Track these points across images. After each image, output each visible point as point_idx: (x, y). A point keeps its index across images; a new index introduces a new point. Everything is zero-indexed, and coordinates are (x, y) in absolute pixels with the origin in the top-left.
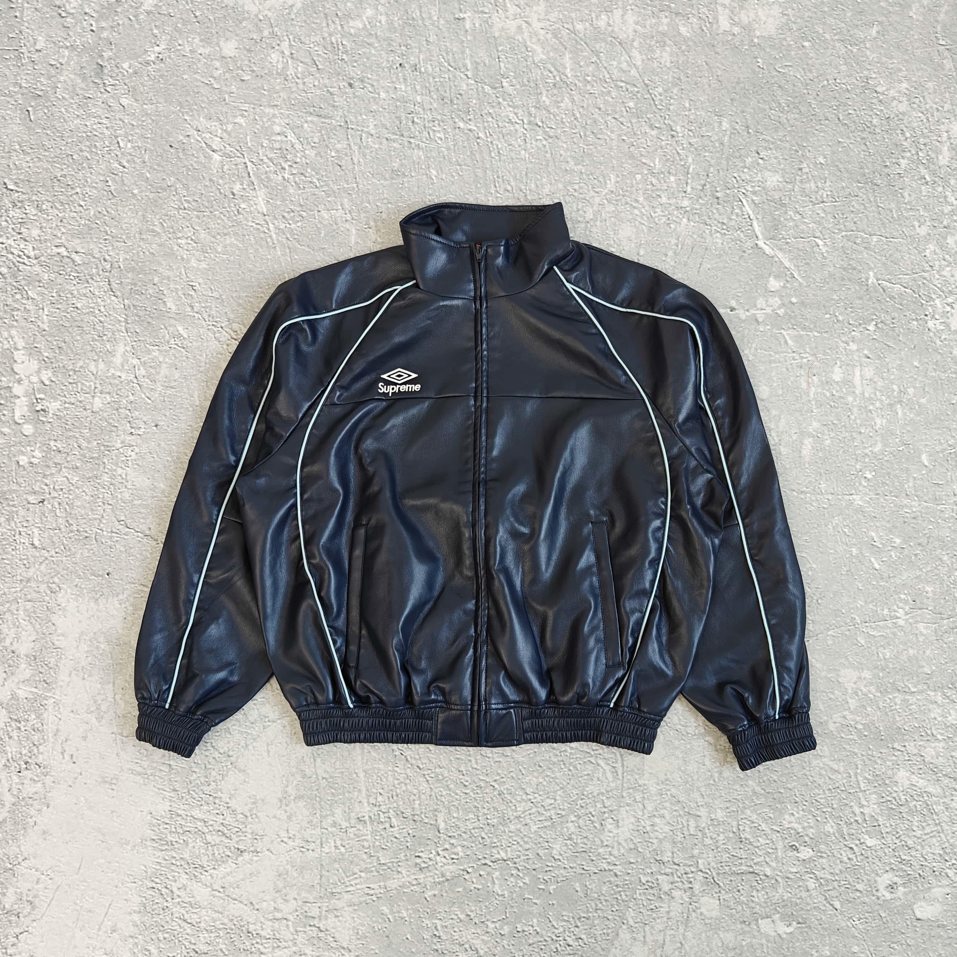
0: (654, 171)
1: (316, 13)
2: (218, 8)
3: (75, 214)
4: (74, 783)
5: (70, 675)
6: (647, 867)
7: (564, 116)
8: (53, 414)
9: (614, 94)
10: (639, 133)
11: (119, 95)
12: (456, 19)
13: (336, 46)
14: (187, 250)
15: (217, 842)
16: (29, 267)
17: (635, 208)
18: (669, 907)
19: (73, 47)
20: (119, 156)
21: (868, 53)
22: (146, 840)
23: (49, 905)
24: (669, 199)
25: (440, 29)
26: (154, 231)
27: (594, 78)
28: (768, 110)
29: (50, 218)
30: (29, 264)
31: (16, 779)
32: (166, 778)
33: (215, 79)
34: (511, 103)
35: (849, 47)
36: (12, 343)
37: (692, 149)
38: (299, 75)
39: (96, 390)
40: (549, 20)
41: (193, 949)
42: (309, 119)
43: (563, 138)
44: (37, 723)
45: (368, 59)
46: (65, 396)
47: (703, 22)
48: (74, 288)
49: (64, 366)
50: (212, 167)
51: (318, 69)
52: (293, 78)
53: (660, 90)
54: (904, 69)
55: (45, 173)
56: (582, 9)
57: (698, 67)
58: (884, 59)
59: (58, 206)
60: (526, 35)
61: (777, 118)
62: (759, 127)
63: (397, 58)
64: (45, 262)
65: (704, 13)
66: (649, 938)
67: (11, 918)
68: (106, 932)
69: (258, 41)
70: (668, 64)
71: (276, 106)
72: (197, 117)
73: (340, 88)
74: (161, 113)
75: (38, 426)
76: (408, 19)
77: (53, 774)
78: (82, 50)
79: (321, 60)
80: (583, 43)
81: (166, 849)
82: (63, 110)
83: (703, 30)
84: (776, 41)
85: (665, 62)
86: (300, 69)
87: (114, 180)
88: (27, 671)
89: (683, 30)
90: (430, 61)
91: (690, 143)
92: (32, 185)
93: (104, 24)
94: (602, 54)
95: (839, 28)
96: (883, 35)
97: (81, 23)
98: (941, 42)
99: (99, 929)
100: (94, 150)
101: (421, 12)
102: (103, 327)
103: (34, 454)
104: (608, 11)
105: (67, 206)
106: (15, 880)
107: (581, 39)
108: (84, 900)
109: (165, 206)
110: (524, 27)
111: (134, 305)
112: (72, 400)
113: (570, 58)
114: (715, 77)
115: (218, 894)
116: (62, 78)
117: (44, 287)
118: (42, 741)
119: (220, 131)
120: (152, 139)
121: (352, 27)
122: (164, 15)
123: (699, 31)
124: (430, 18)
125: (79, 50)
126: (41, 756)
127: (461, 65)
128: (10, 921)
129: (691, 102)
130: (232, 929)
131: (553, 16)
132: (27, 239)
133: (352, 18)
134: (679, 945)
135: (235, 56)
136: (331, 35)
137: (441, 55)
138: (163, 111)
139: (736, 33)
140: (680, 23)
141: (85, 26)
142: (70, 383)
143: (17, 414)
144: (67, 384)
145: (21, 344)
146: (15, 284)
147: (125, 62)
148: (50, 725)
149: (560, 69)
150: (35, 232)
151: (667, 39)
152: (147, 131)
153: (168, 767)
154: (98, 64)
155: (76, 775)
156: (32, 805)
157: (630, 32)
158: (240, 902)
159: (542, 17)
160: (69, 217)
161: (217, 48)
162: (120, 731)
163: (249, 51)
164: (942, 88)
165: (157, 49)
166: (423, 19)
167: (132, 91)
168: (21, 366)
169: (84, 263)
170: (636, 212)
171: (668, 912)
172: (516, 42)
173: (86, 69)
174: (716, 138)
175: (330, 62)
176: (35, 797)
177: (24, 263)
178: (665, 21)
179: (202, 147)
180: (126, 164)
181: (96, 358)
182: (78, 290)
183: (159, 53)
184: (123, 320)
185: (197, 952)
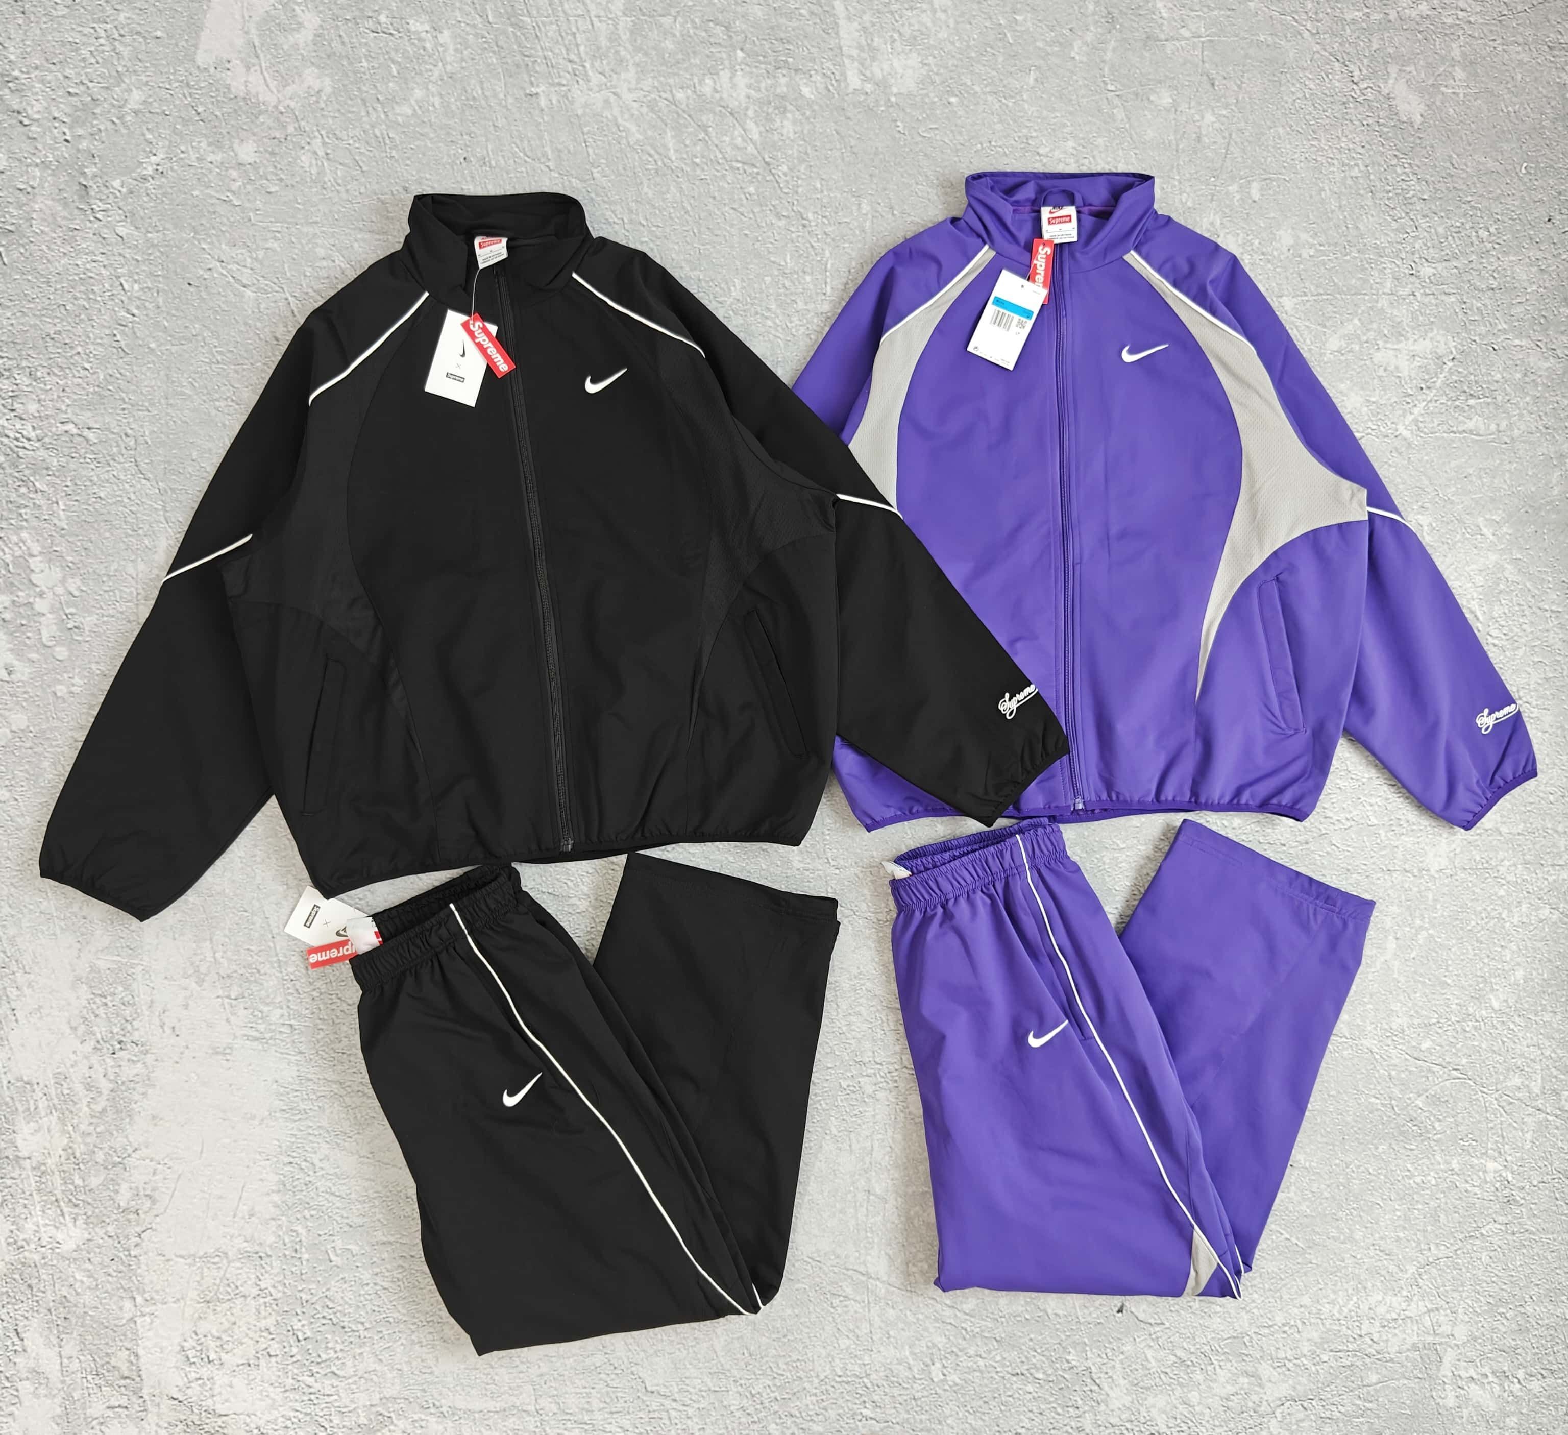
0: (786, 271)
1: (351, 99)
2: (225, 100)
3: (80, 380)
4: (181, 1058)
5: (157, 936)
6: (846, 1071)
7: (672, 211)
8: (90, 631)
9: (729, 178)
10: (764, 224)
11: (114, 223)
12: (526, 95)
13: (381, 140)
14: (229, 414)
15: (358, 1104)
16: (31, 453)
17: (767, 318)
18: (874, 1110)
19: (45, 165)
20: (126, 301)
21: (1026, 106)
22: (275, 1112)
23: (172, 1197)
24: (806, 303)
25: (508, 109)
26: (183, 394)
27: (704, 160)
28: (914, 185)
29: (48, 387)
30: (30, 448)
31: (110, 1062)
32: (288, 1040)
33: (233, 192)
34: (606, 199)
35: (1004, 101)
36: (24, 548)
37: (829, 240)
38: (340, 181)
39: (140, 597)
40: (642, 89)
41: (347, 1224)
42: (359, 236)
43: (674, 238)
44: (126, 995)
45: (424, 154)
46: (101, 608)
47: (829, 80)
48: (92, 473)
49: (94, 572)
50: (246, 307)
51: (362, 171)
52: (332, 185)
53: (785, 168)
54: (1069, 124)
55: (33, 330)
56: (681, 72)
57: (827, 137)
58: (1045, 113)
59: (56, 371)
60: (616, 111)
61: (925, 195)
62: (906, 207)
63: (460, 151)
64: (50, 443)
65: (829, 69)
66: (855, 1146)
67: (129, 1217)
68: (243, 1218)
69: (283, 140)
70: (791, 135)
71: (316, 223)
72: (217, 244)
73: (393, 195)
74: (172, 242)
75: (74, 647)
76: (467, 99)
77: (154, 1051)
78: (57, 167)
79: (364, 159)
80: (686, 116)
81: (300, 1119)
82: (44, 247)
83: (829, 91)
84: (918, 99)
85: (788, 132)
86: (339, 172)
87: (123, 333)
88: (105, 937)
89: (806, 91)
90: (502, 151)
91: (825, 233)
92: (19, 347)
93: (80, 132)
94: (710, 129)
95: (991, 78)
96: (1042, 83)
97: (51, 132)
98: (1110, 87)
99: (235, 1216)
100: (91, 296)
101: (482, 89)
102: (137, 518)
103: (73, 681)
104: (713, 72)
105: (68, 371)
106: (127, 1174)
107: (684, 112)
108: (213, 1187)
109: (193, 361)
110: (612, 101)
111: (171, 489)
112: (111, 612)
113: (672, 137)
114: (849, 148)
115: (366, 1160)
116: (37, 206)
117: (54, 475)
118: (135, 1016)
119: (249, 260)
120: (164, 277)
121: (398, 115)
122: (157, 113)
123: (824, 92)
124: (495, 96)
125: (53, 168)
126: (136, 1033)
127: (539, 155)
128: (129, 1221)
129: (823, 182)
130: (388, 1197)
131: (647, 84)
132: (24, 416)
133: (397, 102)
134: (889, 1149)
135: (255, 162)
136: (373, 126)
137: (515, 143)
138: (173, 239)
139: (868, 91)
140: (801, 82)
141: (57, 135)
142: (106, 591)
143: (45, 635)
144: (101, 593)
145: (36, 548)
146: (16, 474)
147: (115, 179)
148: (142, 996)
149: (661, 150)
150: (33, 408)
151: (787, 104)
152: (156, 266)
153: (289, 1028)
154: (80, 183)
155: (182, 1050)
156: (134, 1089)
157: (742, 97)
158: (394, 1166)
159: (633, 86)
160: (73, 384)
161: (232, 154)
162: (226, 994)
163: (273, 154)
164: (1114, 145)
165: (153, 158)
166: (486, 98)
167: (130, 217)
168: (40, 575)
169: (100, 441)
170: (769, 323)
171: (874, 1116)
172: (605, 120)
173: (67, 192)
174: (856, 224)
175: (377, 162)
176: (136, 1079)
177: (24, 448)
178: (783, 80)
179: (229, 282)
180: (135, 311)
181: (133, 557)
182: (98, 476)
183: (158, 165)
184: (160, 507)
185: (351, 1226)
